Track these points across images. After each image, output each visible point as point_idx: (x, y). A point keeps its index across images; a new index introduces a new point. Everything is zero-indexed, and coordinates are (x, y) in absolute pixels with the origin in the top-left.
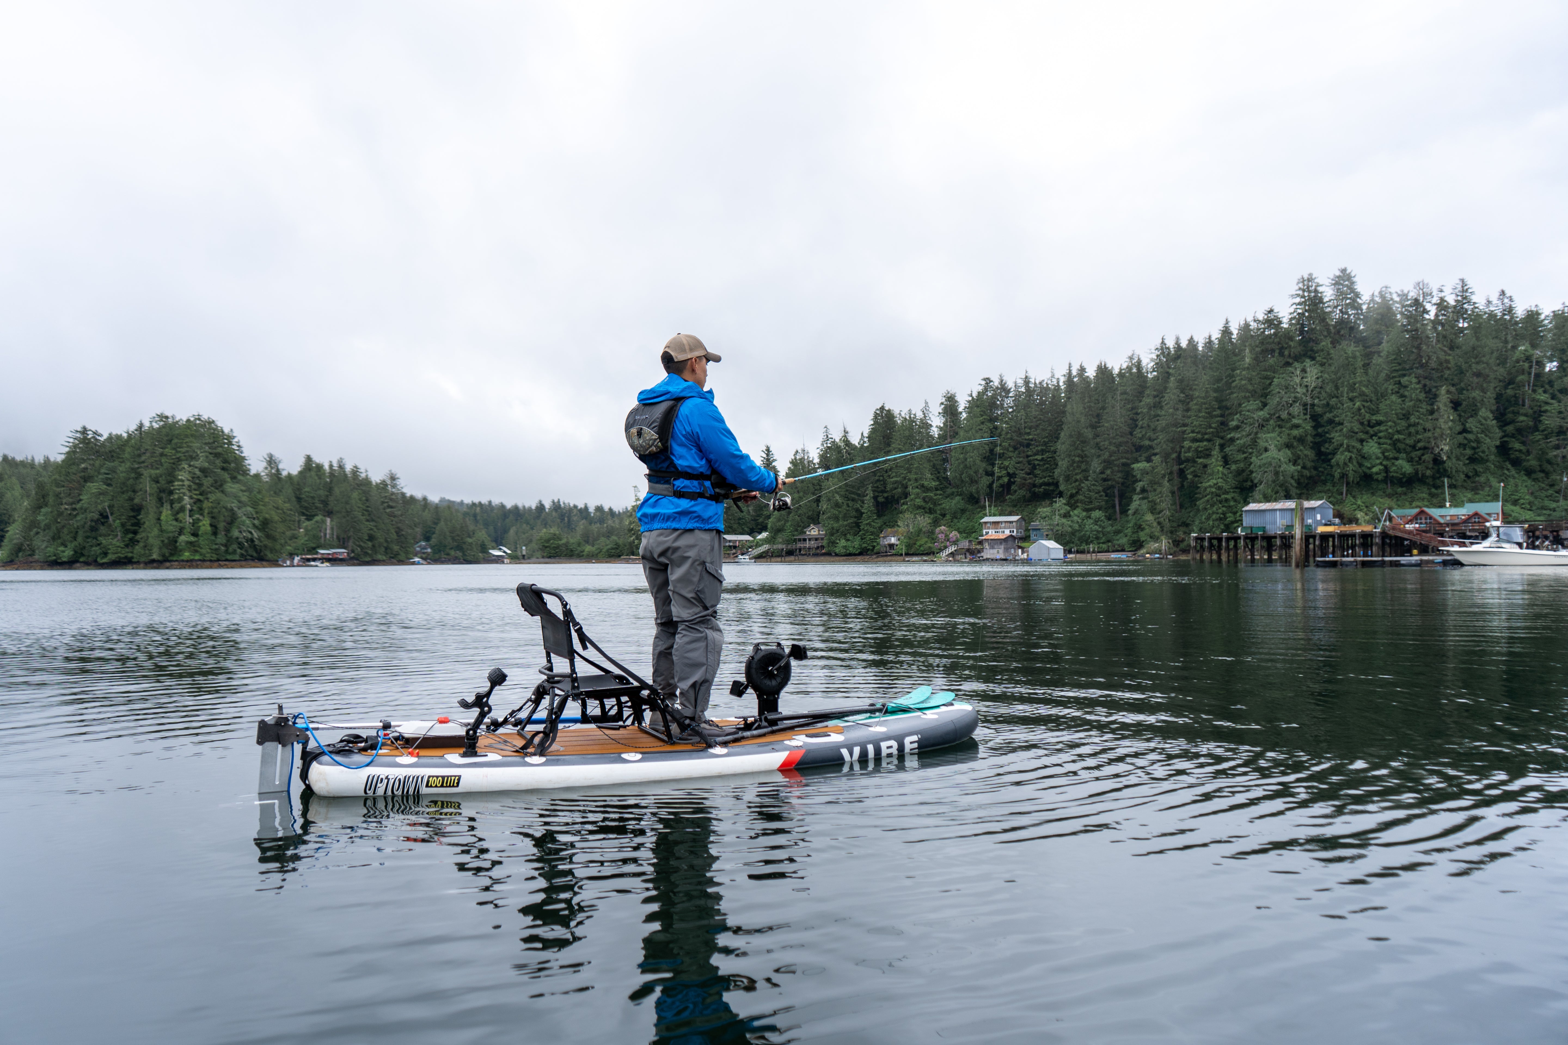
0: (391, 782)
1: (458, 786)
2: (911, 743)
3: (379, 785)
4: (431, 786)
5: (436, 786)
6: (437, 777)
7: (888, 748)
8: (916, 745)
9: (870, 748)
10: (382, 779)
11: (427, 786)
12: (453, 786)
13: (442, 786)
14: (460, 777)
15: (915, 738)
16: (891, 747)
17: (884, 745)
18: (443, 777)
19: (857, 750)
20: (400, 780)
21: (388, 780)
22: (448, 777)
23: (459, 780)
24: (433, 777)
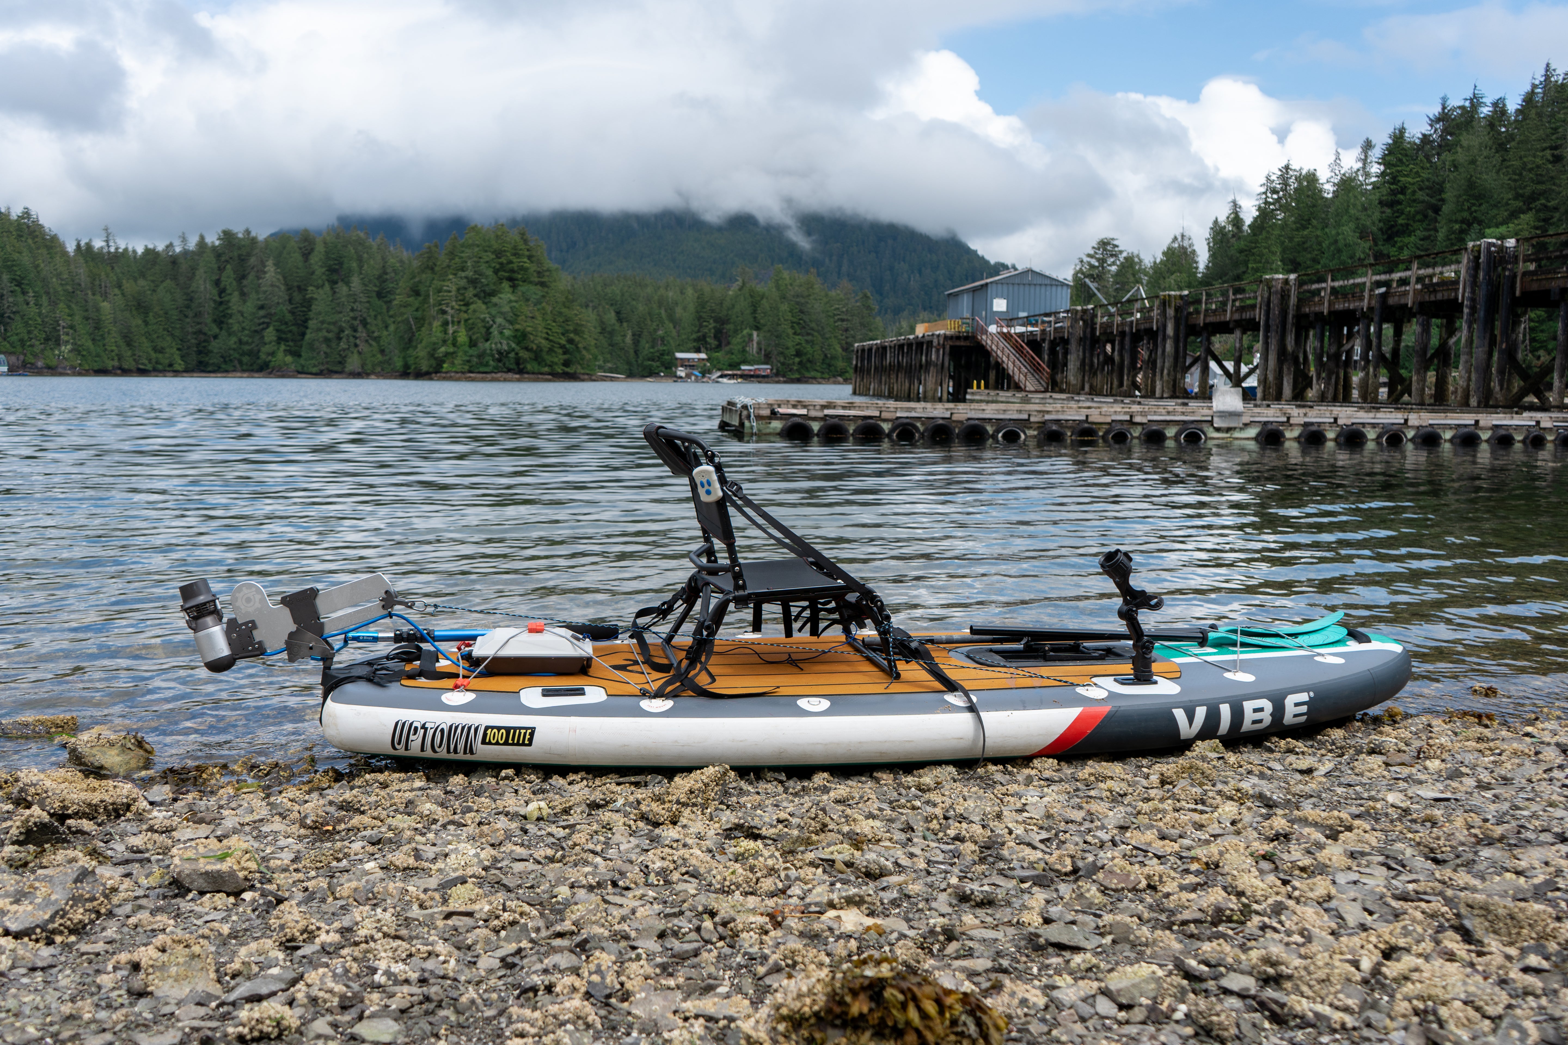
0: (430, 733)
1: (530, 744)
2: (1297, 705)
3: (412, 737)
4: (490, 743)
5: (497, 743)
6: (499, 728)
7: (1256, 710)
8: (1304, 709)
9: (1225, 710)
10: (416, 729)
11: (484, 742)
12: (523, 744)
13: (506, 743)
14: (533, 730)
15: (1304, 697)
16: (1261, 710)
17: (1248, 706)
18: (508, 729)
19: (1201, 713)
20: (442, 731)
21: (426, 729)
22: (515, 729)
23: (532, 735)
24: (493, 728)
